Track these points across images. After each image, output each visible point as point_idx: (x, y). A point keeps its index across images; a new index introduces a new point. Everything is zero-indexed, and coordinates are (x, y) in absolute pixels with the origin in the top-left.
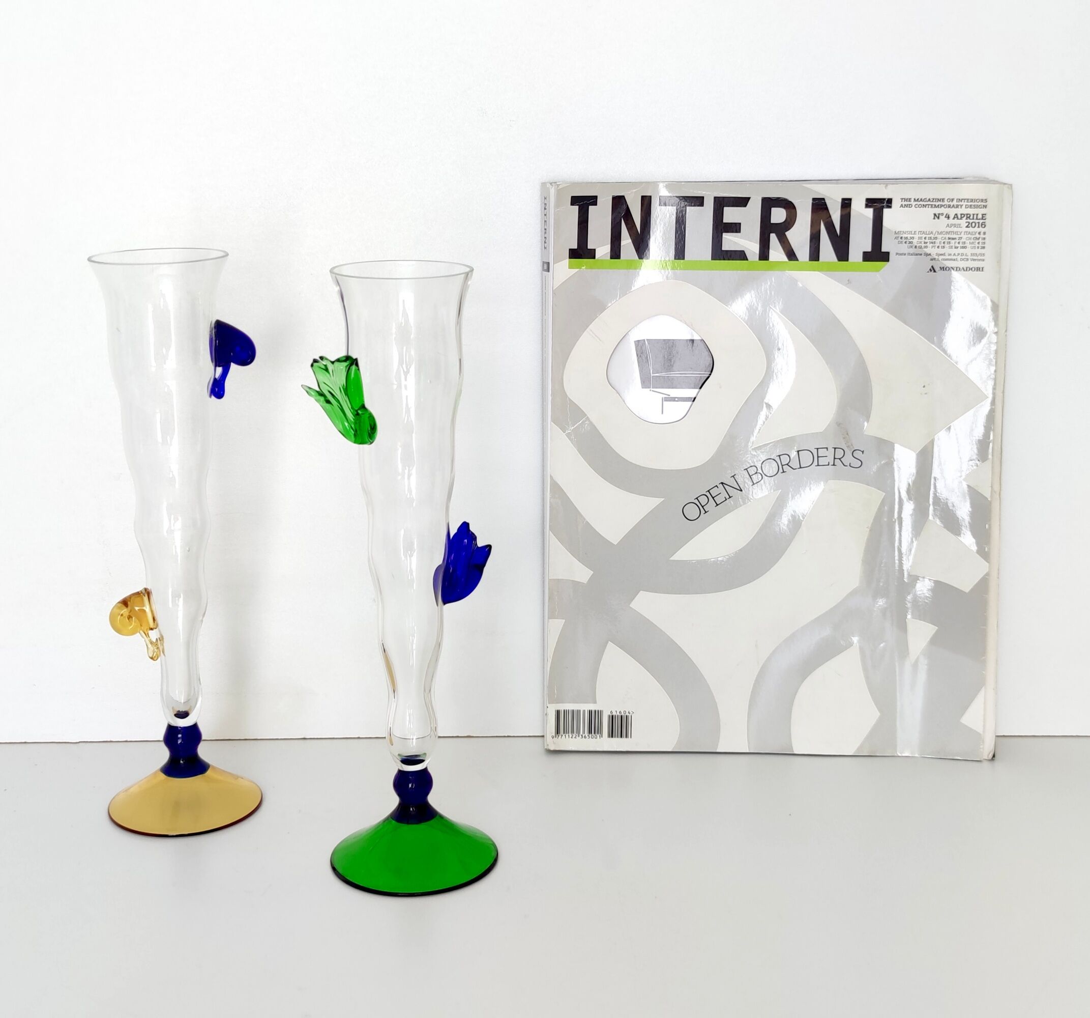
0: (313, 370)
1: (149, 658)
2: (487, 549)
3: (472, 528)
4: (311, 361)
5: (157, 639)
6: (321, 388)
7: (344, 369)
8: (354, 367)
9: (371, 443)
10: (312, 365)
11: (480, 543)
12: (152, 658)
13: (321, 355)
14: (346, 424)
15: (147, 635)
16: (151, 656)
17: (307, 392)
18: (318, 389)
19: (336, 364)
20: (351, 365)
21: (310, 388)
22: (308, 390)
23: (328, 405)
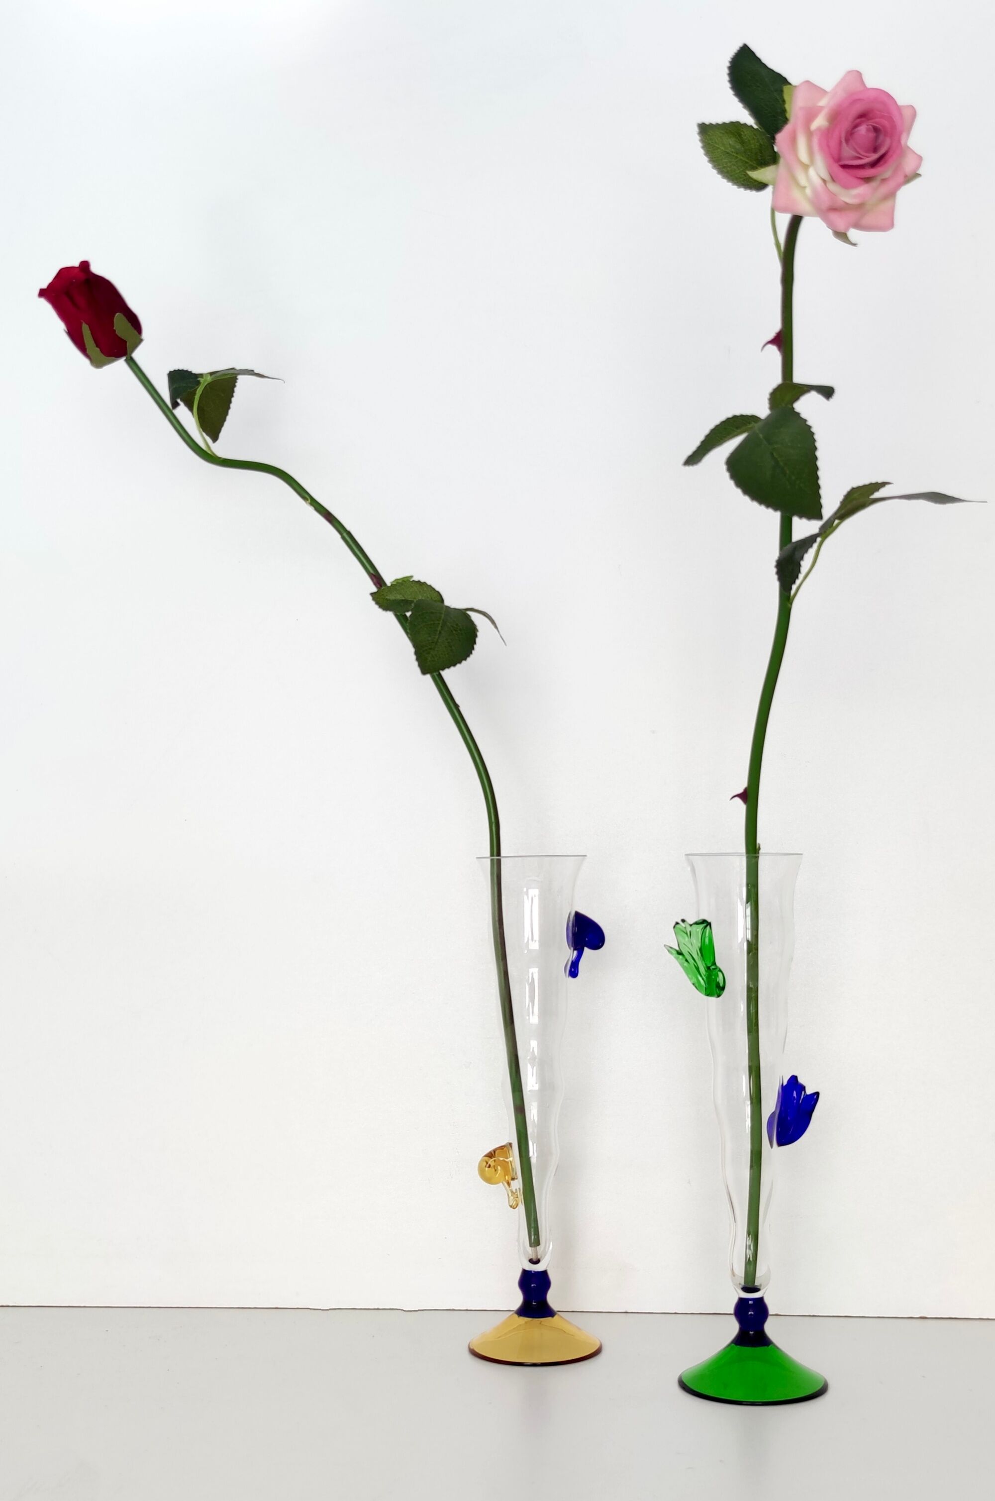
0: (674, 931)
1: (509, 1207)
2: (815, 1096)
3: (801, 1080)
4: (674, 923)
5: (516, 1189)
6: (681, 948)
7: (700, 930)
8: (708, 927)
9: (719, 996)
10: (674, 927)
11: (809, 1091)
12: (511, 1206)
13: (682, 918)
14: (700, 979)
15: (509, 1184)
16: (511, 1204)
17: (669, 951)
18: (677, 949)
19: (695, 926)
20: (706, 927)
21: (671, 948)
22: (669, 949)
23: (686, 964)
